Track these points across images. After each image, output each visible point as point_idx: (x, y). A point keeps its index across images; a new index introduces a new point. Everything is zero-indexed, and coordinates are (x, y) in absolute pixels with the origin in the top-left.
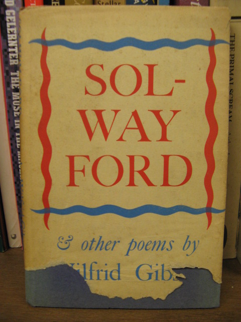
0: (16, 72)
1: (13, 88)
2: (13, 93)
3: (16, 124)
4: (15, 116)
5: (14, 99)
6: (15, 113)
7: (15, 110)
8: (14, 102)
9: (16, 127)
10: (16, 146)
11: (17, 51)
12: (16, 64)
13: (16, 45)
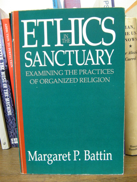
0: (2, 63)
1: (1, 70)
2: (2, 72)
3: (4, 86)
4: (3, 82)
5: (2, 75)
6: (3, 81)
7: (3, 79)
8: (2, 76)
9: (4, 87)
10: (4, 96)
11: (2, 54)
12: (2, 59)
13: (2, 51)
